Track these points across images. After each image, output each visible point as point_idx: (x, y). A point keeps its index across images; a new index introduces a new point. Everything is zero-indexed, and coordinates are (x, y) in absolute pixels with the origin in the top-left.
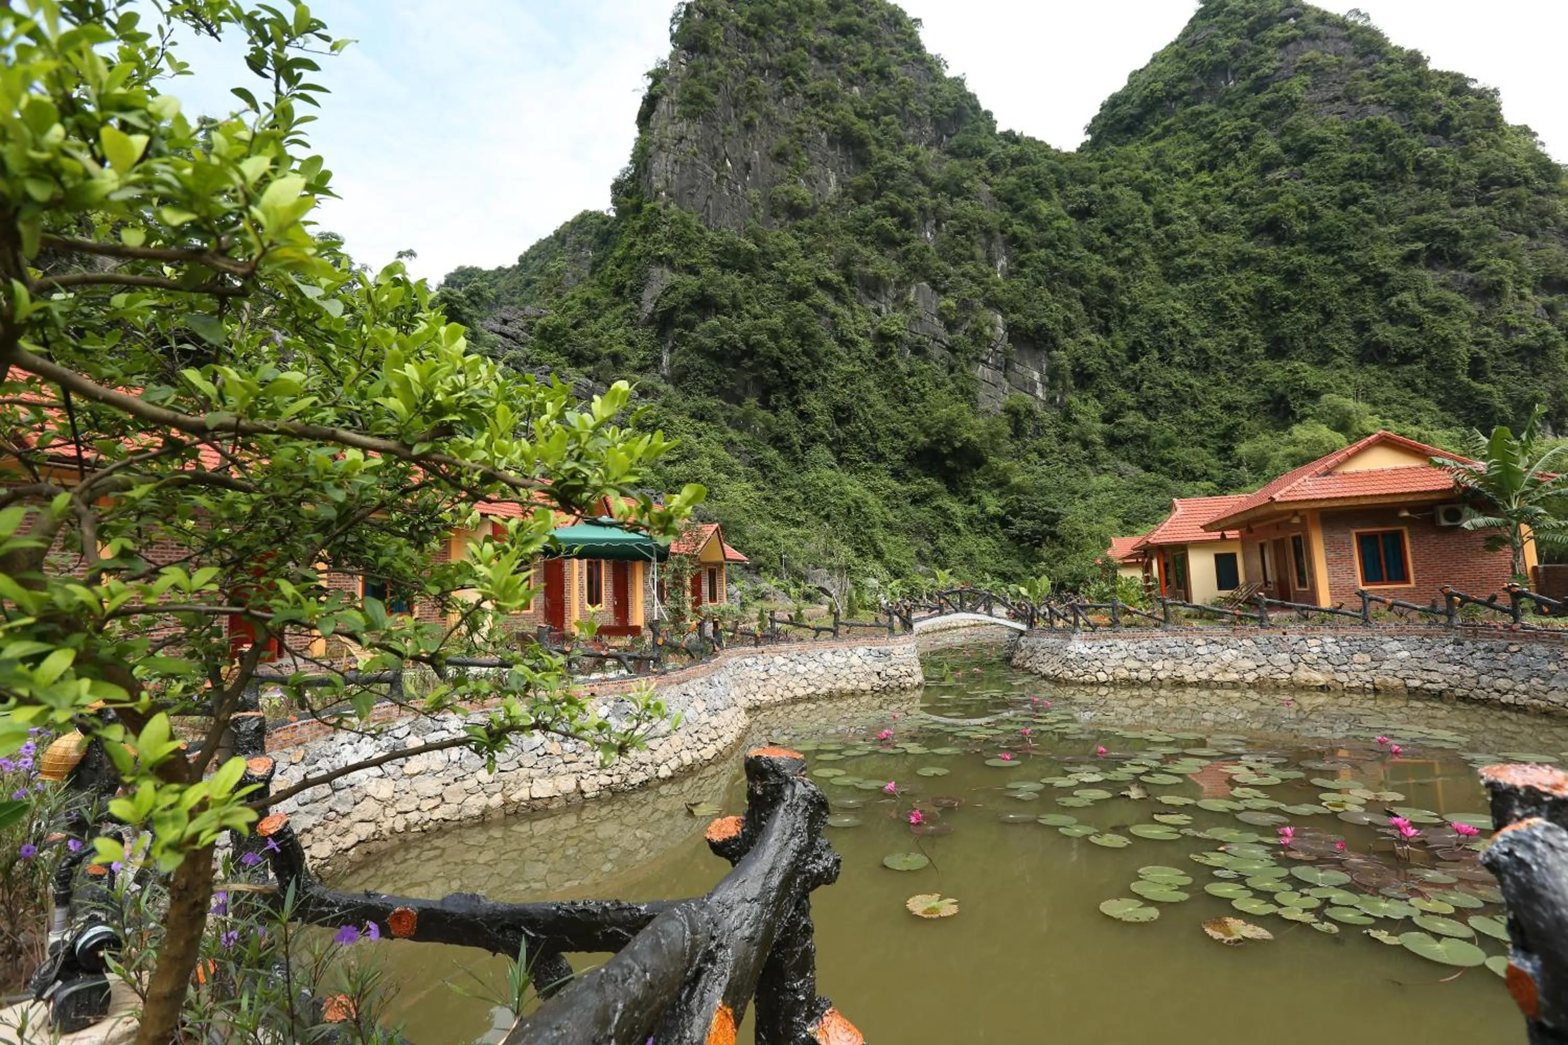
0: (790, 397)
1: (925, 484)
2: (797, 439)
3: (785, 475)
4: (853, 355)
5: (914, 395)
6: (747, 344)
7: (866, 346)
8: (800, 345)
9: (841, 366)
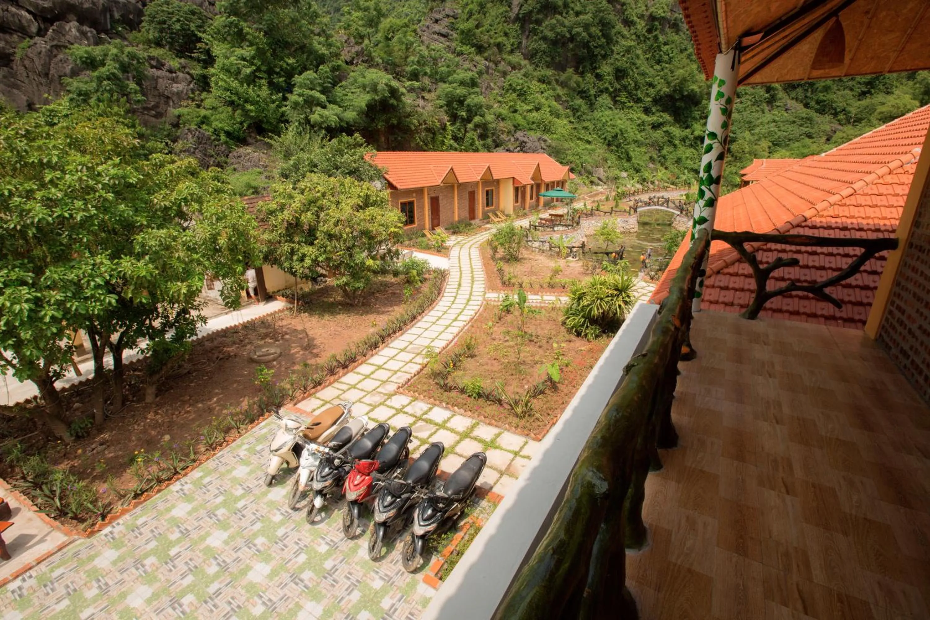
0: (591, 64)
1: (661, 117)
2: (593, 92)
3: (584, 113)
4: (632, 31)
5: (666, 58)
6: (570, 34)
7: (641, 25)
8: (601, 31)
9: (623, 42)
